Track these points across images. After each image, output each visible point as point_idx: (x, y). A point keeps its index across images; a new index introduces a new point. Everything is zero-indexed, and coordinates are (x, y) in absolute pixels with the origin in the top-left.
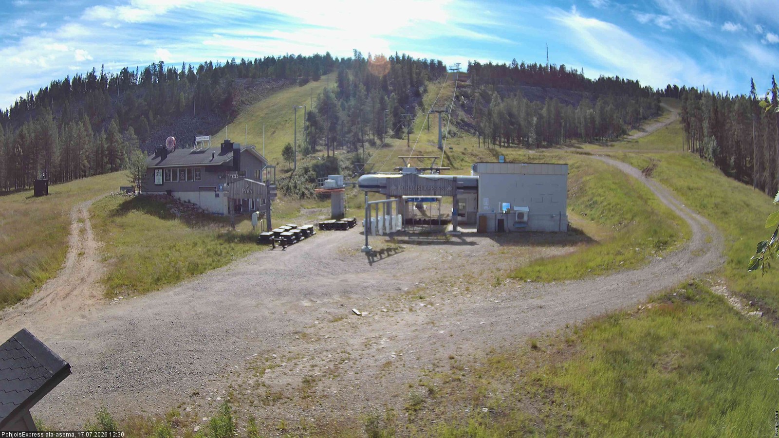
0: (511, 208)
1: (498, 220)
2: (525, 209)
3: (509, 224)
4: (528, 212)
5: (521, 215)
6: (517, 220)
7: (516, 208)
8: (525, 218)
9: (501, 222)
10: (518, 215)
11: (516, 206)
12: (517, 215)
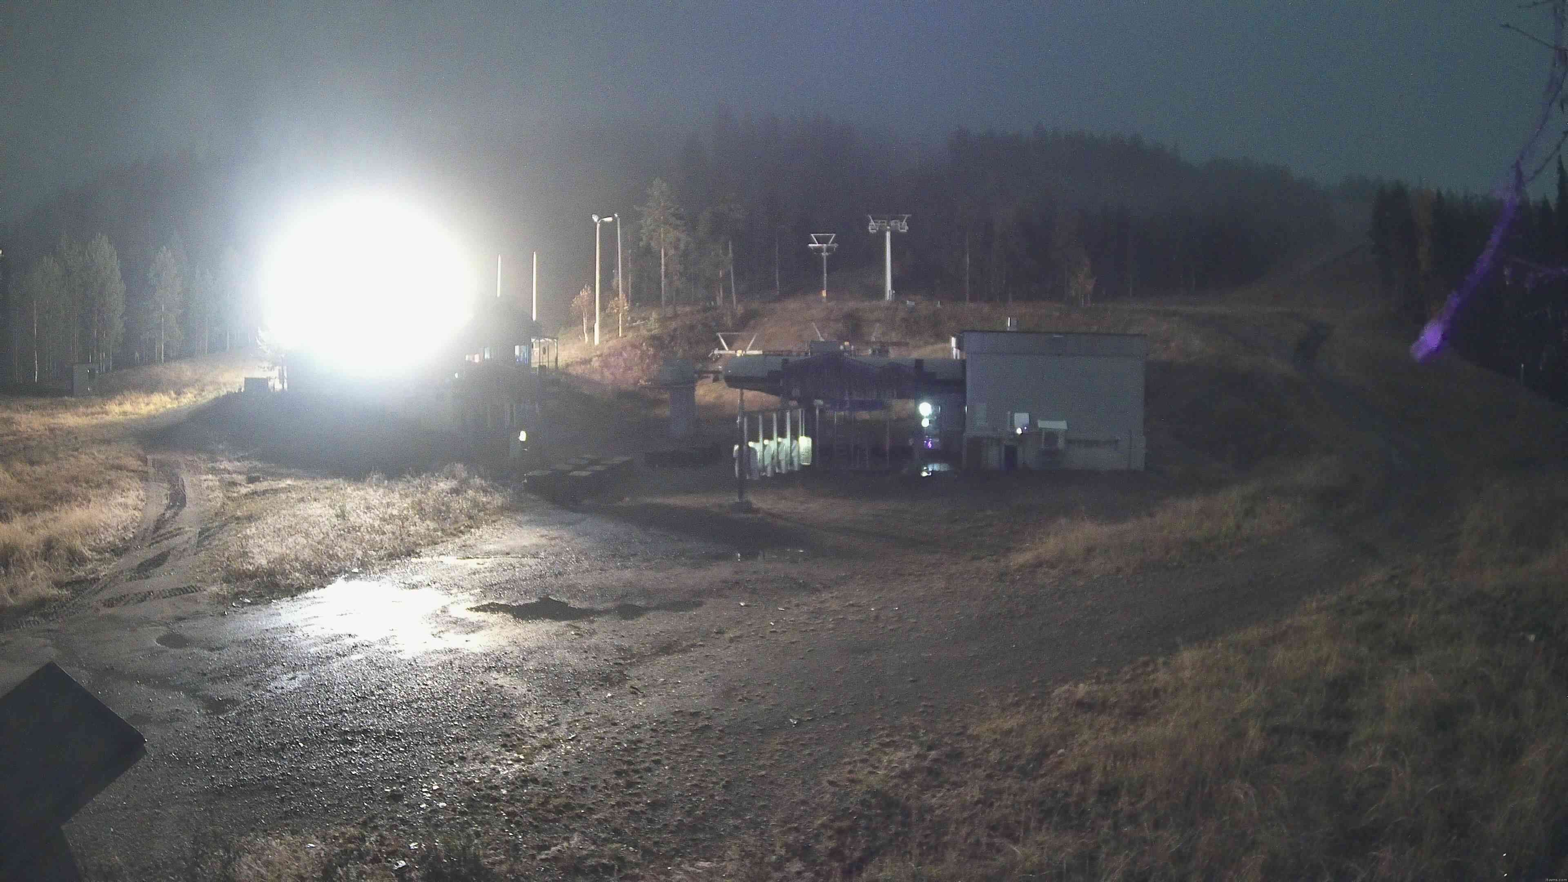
0: (1032, 423)
1: (1007, 447)
2: (1062, 425)
3: (1027, 456)
4: (1066, 431)
5: (1052, 436)
6: (1043, 446)
7: (1041, 424)
8: (1061, 444)
9: (1011, 454)
10: (1046, 439)
11: (1042, 420)
12: (1043, 437)
